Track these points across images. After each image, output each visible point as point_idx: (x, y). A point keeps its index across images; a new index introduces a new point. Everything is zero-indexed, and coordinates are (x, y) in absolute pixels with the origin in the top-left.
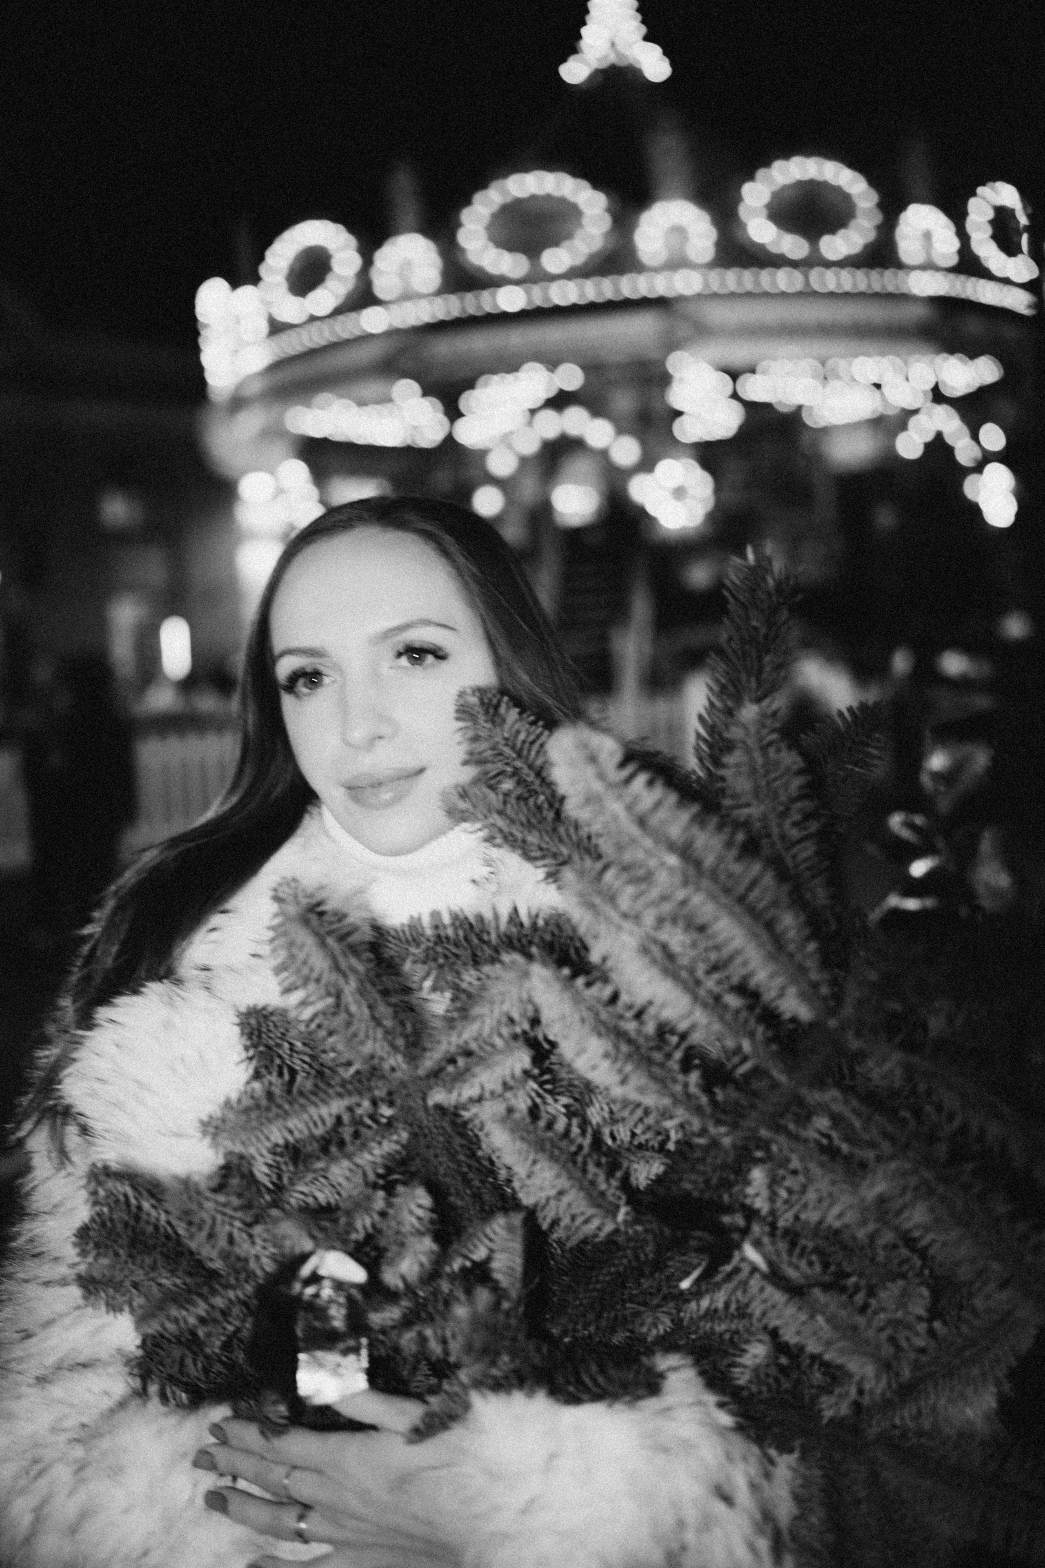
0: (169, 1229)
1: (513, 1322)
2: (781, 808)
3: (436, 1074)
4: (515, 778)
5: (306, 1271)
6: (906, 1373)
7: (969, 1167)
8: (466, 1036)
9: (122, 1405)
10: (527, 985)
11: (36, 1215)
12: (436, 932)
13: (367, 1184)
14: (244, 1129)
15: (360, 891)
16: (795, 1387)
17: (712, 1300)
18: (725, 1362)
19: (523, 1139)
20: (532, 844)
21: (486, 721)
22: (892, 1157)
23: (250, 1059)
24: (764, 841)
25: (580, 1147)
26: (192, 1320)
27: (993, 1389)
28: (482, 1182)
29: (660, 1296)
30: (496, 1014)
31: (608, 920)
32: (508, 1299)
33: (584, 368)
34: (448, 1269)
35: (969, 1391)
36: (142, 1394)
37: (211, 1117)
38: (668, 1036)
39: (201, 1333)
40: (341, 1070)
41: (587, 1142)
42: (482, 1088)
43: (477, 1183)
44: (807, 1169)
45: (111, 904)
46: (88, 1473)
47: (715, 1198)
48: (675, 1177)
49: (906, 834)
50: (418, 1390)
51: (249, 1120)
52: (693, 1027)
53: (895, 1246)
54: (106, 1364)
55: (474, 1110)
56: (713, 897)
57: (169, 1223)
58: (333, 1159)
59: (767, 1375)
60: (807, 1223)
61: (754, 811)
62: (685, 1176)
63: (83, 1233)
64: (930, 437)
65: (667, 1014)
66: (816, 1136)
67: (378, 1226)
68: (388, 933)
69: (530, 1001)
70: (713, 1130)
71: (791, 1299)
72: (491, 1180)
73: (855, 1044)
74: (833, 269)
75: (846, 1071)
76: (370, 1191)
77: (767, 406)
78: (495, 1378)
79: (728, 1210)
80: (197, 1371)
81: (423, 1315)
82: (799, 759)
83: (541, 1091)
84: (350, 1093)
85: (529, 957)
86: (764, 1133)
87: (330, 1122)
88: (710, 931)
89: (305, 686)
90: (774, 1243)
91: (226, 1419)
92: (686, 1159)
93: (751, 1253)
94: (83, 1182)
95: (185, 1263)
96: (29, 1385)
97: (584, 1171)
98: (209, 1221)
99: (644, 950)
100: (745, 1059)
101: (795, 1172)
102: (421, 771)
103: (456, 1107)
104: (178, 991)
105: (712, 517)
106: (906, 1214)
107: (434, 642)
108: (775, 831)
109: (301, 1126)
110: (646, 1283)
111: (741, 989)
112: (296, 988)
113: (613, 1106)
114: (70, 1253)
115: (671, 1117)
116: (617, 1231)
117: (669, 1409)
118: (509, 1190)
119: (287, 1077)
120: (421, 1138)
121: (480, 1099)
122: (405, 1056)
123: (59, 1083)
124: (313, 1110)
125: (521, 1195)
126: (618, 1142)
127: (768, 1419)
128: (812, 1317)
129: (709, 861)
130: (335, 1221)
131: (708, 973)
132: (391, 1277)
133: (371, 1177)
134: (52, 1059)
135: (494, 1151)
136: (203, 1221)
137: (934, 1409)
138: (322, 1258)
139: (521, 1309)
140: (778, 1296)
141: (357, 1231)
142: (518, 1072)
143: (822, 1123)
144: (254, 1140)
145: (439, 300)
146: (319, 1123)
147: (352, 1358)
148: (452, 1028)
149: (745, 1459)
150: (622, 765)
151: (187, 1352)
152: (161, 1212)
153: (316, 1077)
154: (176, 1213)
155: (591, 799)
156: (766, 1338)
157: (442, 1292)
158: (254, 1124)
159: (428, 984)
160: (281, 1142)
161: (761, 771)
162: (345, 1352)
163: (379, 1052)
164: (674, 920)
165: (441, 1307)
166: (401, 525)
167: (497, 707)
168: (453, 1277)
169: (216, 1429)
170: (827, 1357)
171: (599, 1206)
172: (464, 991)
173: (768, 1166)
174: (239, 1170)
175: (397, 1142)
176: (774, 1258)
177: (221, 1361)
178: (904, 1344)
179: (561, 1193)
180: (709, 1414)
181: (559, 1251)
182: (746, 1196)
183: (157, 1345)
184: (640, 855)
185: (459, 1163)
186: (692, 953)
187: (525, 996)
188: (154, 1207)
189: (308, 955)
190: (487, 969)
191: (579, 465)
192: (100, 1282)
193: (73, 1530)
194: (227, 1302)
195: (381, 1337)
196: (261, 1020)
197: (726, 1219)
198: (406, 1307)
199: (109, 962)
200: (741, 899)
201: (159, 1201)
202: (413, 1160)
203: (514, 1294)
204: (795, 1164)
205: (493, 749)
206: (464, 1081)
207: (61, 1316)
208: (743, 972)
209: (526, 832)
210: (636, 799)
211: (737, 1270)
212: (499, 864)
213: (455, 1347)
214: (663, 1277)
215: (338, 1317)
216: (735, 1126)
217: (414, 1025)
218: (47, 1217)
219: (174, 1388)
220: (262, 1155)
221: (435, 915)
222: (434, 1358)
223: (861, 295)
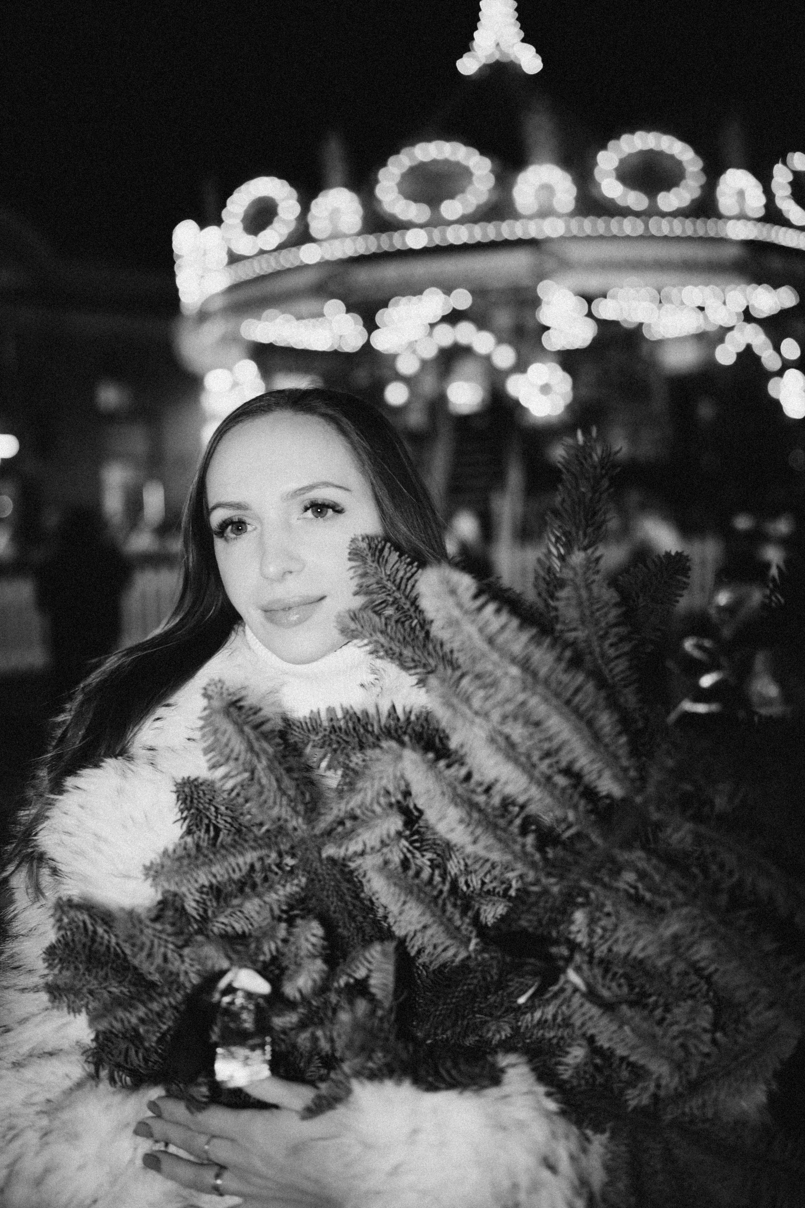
0: (118, 949)
1: (386, 1026)
2: (601, 633)
3: (329, 833)
4: (396, 606)
5: (223, 984)
6: (694, 1073)
7: (744, 913)
8: (352, 804)
9: (79, 1085)
10: (400, 766)
11: (16, 937)
12: (331, 724)
13: (273, 917)
14: (177, 872)
15: (273, 691)
16: (606, 1081)
17: (543, 1013)
18: (554, 1060)
19: (395, 884)
20: (408, 657)
21: (373, 561)
22: (685, 904)
23: (185, 819)
24: (588, 658)
25: (441, 892)
26: (134, 1020)
27: (764, 1087)
28: (364, 918)
29: (503, 1009)
30: (376, 787)
31: (463, 716)
32: (382, 1008)
33: (472, 292)
34: (336, 985)
35: (744, 1087)
36: (95, 1077)
37: (152, 863)
38: (511, 808)
39: (141, 1030)
40: (255, 829)
41: (446, 888)
42: (365, 845)
43: (360, 918)
44: (617, 912)
45: (80, 697)
46: (51, 1138)
47: (545, 933)
48: (514, 916)
49: (697, 654)
50: (313, 1078)
51: (181, 866)
52: (529, 801)
53: (686, 974)
54: (68, 1053)
55: (359, 861)
56: (546, 700)
57: (118, 944)
58: (247, 897)
59: (585, 1072)
60: (618, 954)
61: (581, 634)
62: (523, 916)
63: (51, 952)
64: (741, 348)
65: (510, 790)
66: (626, 887)
67: (281, 950)
68: (294, 724)
69: (402, 777)
70: (544, 880)
71: (604, 1013)
72: (371, 916)
73: (656, 816)
74: (667, 218)
75: (651, 837)
76: (275, 922)
77: (616, 323)
78: (371, 1069)
79: (556, 942)
80: (139, 1060)
81: (316, 1020)
82: (615, 594)
83: (411, 848)
84: (261, 847)
85: (402, 744)
86: (585, 884)
87: (245, 869)
88: (544, 726)
89: (232, 531)
90: (591, 969)
91: (160, 1098)
92: (524, 903)
93: (573, 976)
94: (51, 912)
95: (130, 976)
96: (8, 1069)
97: (444, 911)
98: (148, 943)
99: (492, 740)
100: (570, 826)
101: (608, 915)
102: (322, 598)
103: (344, 859)
104: (130, 766)
105: (570, 408)
106: (695, 948)
107: (333, 499)
108: (598, 649)
109: (222, 872)
110: (492, 999)
111: (567, 771)
112: (221, 765)
113: (467, 861)
114: (41, 966)
115: (513, 870)
116: (469, 958)
117: (506, 1097)
118: (386, 925)
119: (212, 833)
120: (316, 882)
121: (363, 854)
122: (304, 819)
123: (36, 835)
124: (231, 859)
125: (394, 929)
126: (471, 889)
127: (585, 1106)
128: (620, 1027)
129: (543, 671)
130: (247, 946)
131: (542, 759)
132: (290, 990)
133: (277, 912)
134: (31, 817)
135: (373, 894)
136: (143, 944)
137: (716, 1100)
138: (236, 974)
139: (393, 1017)
140: (595, 1011)
141: (264, 954)
142: (393, 833)
143: (630, 876)
144: (185, 881)
145: (360, 239)
146: (237, 869)
147: (258, 1052)
148: (341, 798)
149: (567, 1137)
150: (476, 597)
151: (131, 1046)
152: (112, 936)
153: (235, 834)
154: (122, 937)
155: (452, 623)
156: (584, 1043)
157: (330, 1003)
158: (186, 869)
159: (324, 764)
160: (207, 883)
161: (587, 604)
162: (253, 1048)
163: (284, 815)
164: (515, 718)
165: (330, 1014)
166: (309, 409)
167: (382, 550)
168: (339, 991)
169: (153, 1106)
170: (632, 1059)
171: (455, 938)
172: (353, 770)
173: (588, 909)
174: (173, 905)
175: (297, 885)
176: (591, 981)
177: (156, 1052)
178: (693, 1050)
179: (425, 927)
180: (538, 1102)
181: (424, 973)
182: (570, 933)
183: (107, 1039)
184: (490, 667)
185: (346, 903)
186: (529, 743)
187: (398, 774)
188: (106, 931)
189: (229, 740)
190: (369, 752)
191: (468, 367)
192: (64, 990)
193: (39, 1182)
194: (161, 1006)
195: (282, 1036)
196: (193, 789)
197: (554, 950)
198: (303, 1014)
199: (77, 743)
200: (568, 702)
201: (110, 927)
202: (311, 899)
203: (387, 1004)
204: (608, 908)
205: (377, 583)
206: (351, 839)
207: (34, 1015)
208: (569, 757)
209: (402, 648)
210: (487, 623)
211: (562, 990)
212: (383, 673)
213: (340, 1044)
214: (505, 994)
215: (248, 1021)
216: (562, 877)
217: (311, 795)
218: (25, 938)
219: (121, 1073)
220: (191, 894)
221: (331, 710)
222: (323, 1054)
223: (689, 239)
